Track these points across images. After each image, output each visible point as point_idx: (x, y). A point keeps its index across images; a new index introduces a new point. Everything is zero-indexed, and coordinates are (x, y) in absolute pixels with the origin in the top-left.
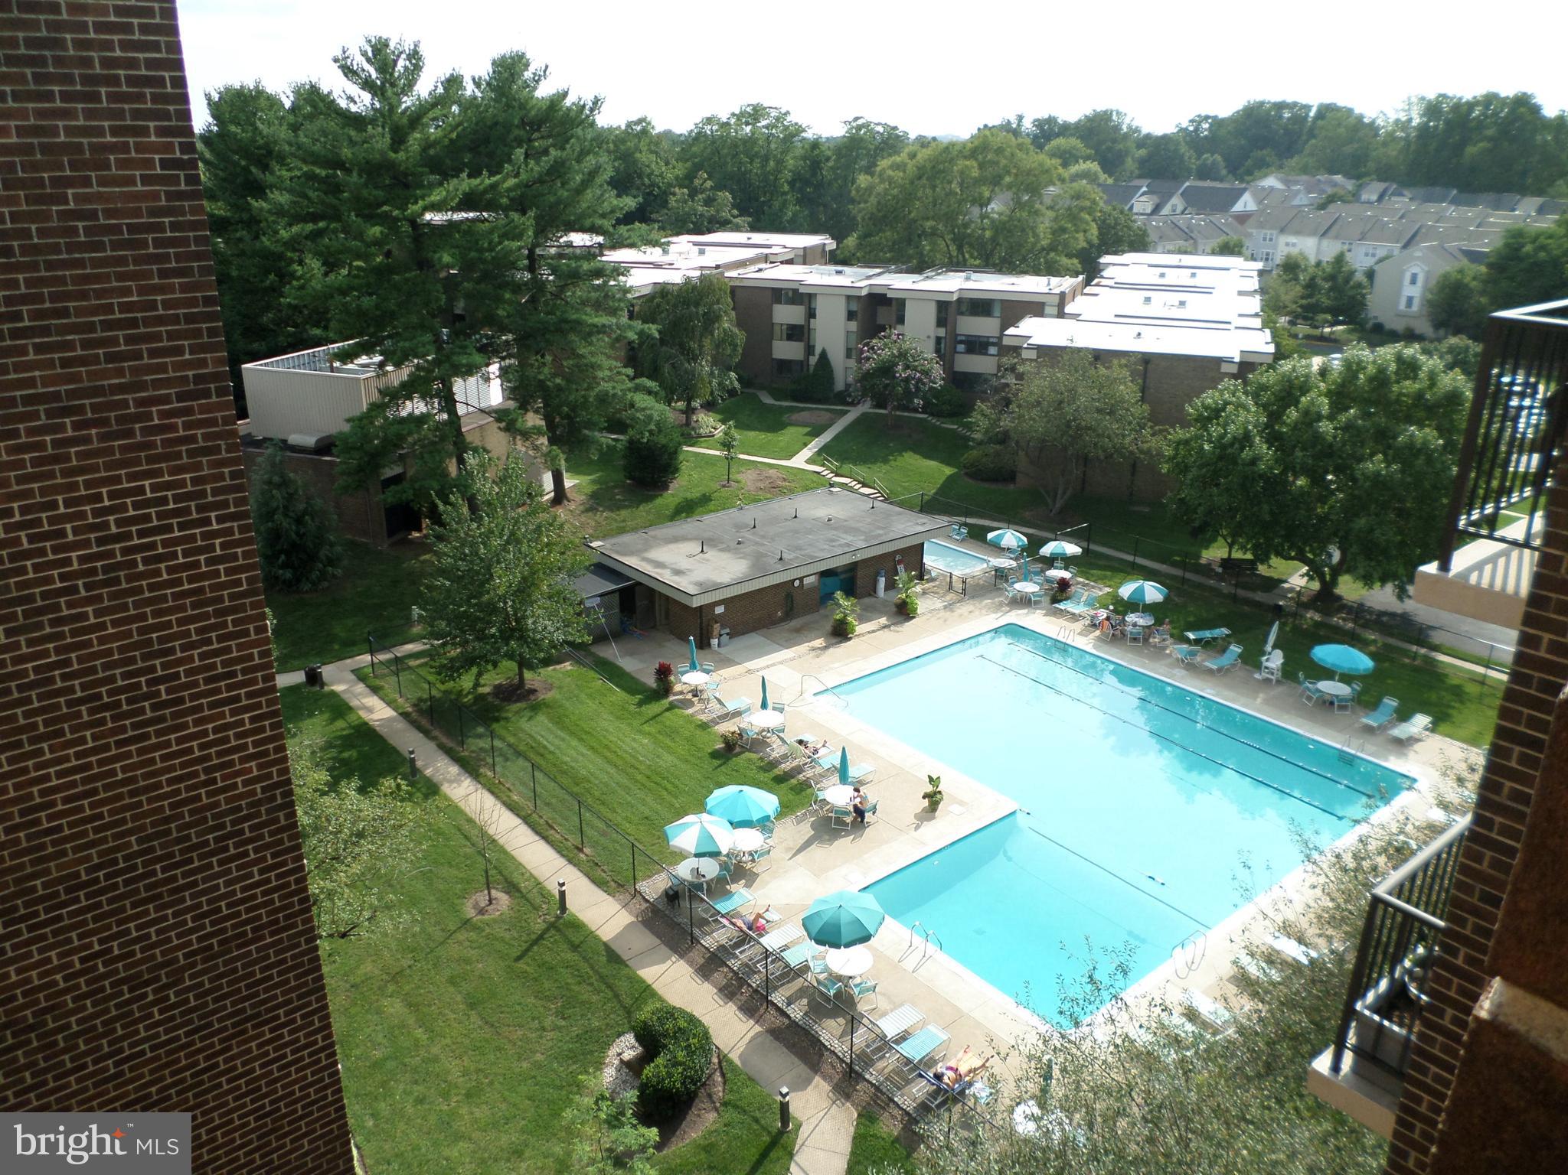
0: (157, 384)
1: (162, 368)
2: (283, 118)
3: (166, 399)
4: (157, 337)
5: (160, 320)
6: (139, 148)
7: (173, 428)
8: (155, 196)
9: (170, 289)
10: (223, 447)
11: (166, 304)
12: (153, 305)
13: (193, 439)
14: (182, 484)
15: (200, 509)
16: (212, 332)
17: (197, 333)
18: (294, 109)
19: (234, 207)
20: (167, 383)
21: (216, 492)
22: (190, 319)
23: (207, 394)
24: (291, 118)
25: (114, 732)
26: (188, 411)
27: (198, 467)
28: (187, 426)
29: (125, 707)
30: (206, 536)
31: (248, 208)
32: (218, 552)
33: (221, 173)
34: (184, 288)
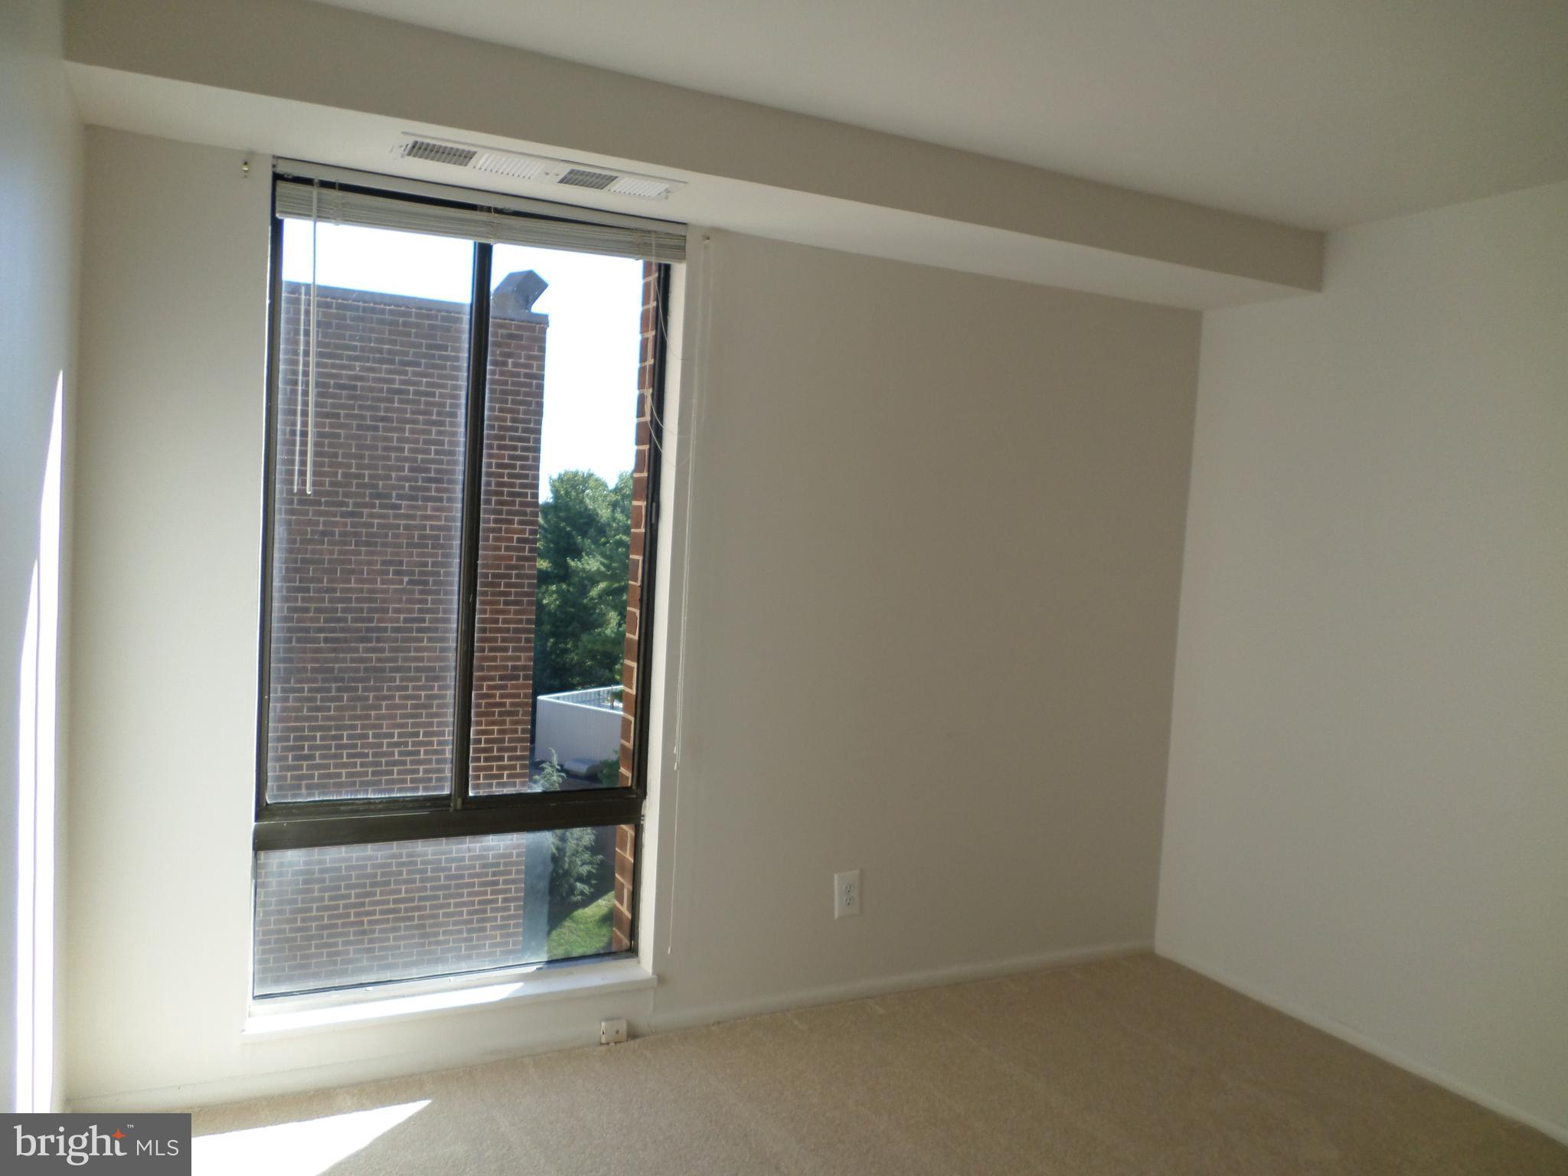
0: (490, 668)
1: (494, 659)
2: (606, 496)
3: (492, 679)
4: (495, 640)
5: (499, 630)
6: (507, 531)
7: (493, 696)
8: (510, 558)
9: (508, 612)
10: (521, 712)
11: (505, 621)
12: (496, 621)
13: (503, 705)
14: (492, 732)
15: (500, 750)
16: (528, 640)
17: (519, 640)
18: (617, 490)
19: (555, 563)
20: (496, 668)
21: (511, 740)
22: (516, 631)
23: (517, 678)
24: (613, 497)
25: (420, 890)
26: (504, 687)
27: (503, 723)
28: (502, 696)
29: (429, 874)
30: (500, 768)
31: (566, 566)
32: (505, 779)
33: (549, 536)
34: (517, 612)
